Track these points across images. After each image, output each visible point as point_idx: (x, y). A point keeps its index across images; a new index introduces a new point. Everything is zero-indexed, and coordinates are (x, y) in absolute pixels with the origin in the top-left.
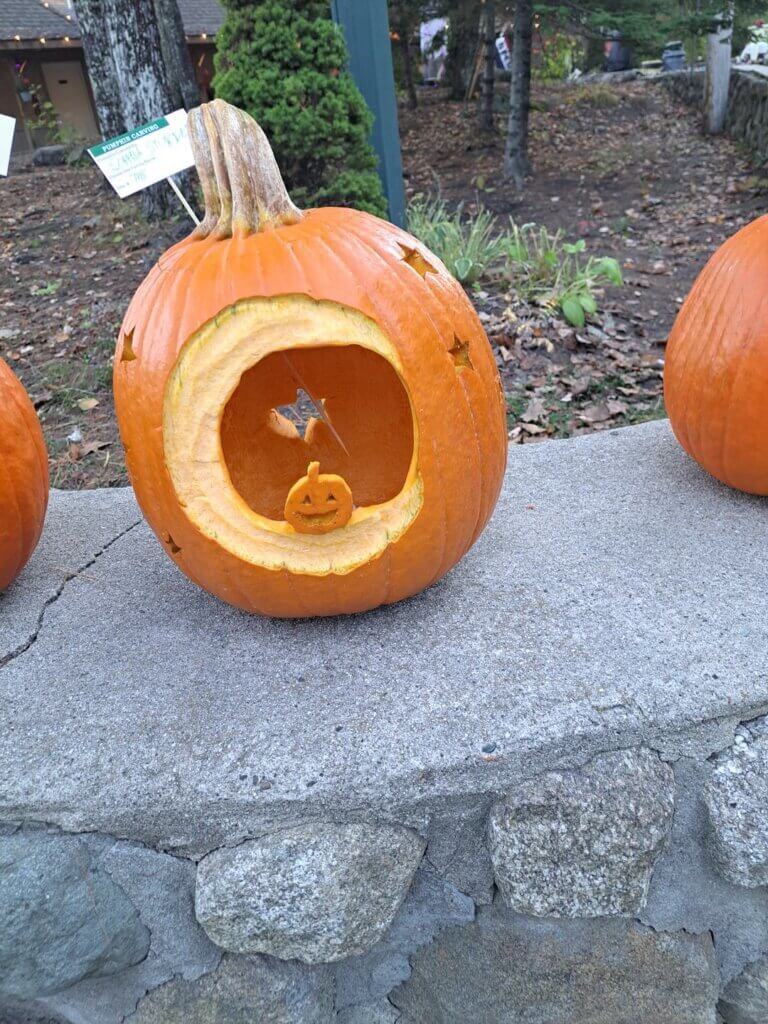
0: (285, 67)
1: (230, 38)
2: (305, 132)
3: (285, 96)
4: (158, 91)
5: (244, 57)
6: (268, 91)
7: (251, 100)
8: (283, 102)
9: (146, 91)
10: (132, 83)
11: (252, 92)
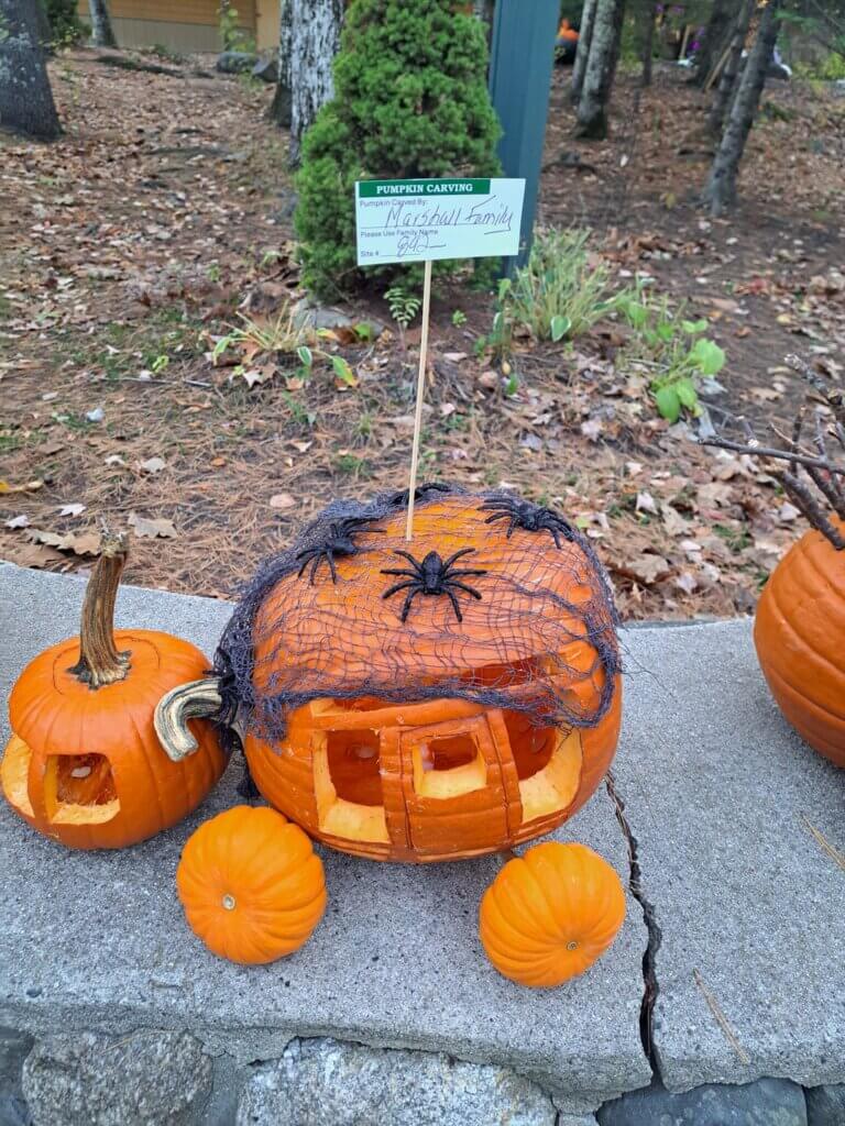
0: (410, 61)
1: (361, 16)
2: (412, 140)
3: (399, 96)
4: (333, 30)
5: (369, 42)
6: (384, 86)
7: (365, 90)
8: (396, 102)
9: (319, 26)
10: (307, 16)
11: (367, 84)
